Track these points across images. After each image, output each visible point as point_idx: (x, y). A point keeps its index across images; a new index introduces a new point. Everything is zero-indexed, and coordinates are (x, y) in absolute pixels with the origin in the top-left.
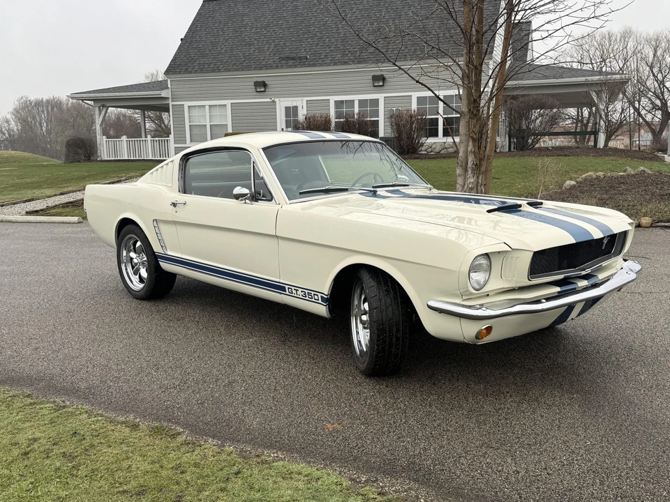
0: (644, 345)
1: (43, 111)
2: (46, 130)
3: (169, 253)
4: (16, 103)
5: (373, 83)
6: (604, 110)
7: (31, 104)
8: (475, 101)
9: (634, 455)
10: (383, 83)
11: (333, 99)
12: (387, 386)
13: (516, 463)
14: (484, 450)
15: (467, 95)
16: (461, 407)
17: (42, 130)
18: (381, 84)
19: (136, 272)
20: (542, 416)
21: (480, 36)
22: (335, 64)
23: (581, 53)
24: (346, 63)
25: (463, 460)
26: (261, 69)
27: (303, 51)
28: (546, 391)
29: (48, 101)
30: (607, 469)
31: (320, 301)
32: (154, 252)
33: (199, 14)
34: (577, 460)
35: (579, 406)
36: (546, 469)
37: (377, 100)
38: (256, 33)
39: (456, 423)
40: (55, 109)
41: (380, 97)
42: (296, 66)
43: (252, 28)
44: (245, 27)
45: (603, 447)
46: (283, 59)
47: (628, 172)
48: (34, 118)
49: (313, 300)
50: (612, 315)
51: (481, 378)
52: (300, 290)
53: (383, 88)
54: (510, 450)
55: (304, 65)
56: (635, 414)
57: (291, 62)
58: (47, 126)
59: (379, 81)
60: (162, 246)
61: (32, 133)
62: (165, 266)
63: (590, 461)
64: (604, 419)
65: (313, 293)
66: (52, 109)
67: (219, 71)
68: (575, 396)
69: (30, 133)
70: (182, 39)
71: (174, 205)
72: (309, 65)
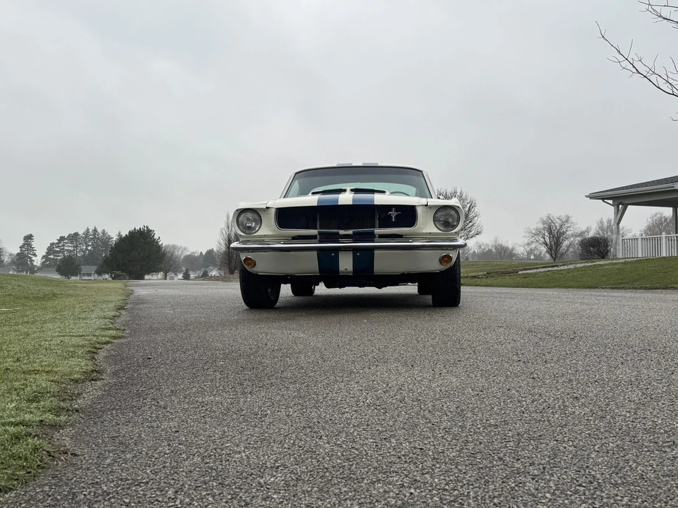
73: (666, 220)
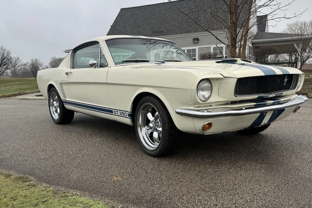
0: (309, 142)
3: (67, 99)
4: (51, 59)
5: (194, 42)
6: (300, 51)
8: (234, 39)
9: (295, 197)
10: (198, 41)
12: (158, 160)
13: (217, 200)
14: (200, 192)
15: (231, 37)
16: (195, 170)
18: (197, 42)
20: (241, 175)
21: (236, 8)
22: (176, 34)
23: (291, 31)
24: (181, 33)
25: (185, 198)
27: (163, 28)
28: (247, 163)
30: (275, 205)
31: (127, 117)
32: (62, 100)
33: (119, 15)
34: (256, 199)
35: (265, 170)
36: (235, 204)
37: (195, 49)
38: (143, 22)
39: (189, 178)
41: (197, 48)
42: (159, 35)
43: (141, 20)
44: (138, 19)
45: (275, 192)
46: (154, 32)
47: (311, 77)
49: (125, 116)
50: (293, 130)
51: (212, 157)
52: (119, 111)
53: (198, 44)
54: (216, 193)
55: (163, 35)
56: (299, 175)
57: (157, 34)
59: (196, 41)
60: (64, 96)
62: (68, 107)
63: (265, 200)
64: (279, 177)
65: (124, 112)
68: (264, 165)
70: (111, 26)
71: (67, 74)
72: (165, 35)
73: (57, 60)
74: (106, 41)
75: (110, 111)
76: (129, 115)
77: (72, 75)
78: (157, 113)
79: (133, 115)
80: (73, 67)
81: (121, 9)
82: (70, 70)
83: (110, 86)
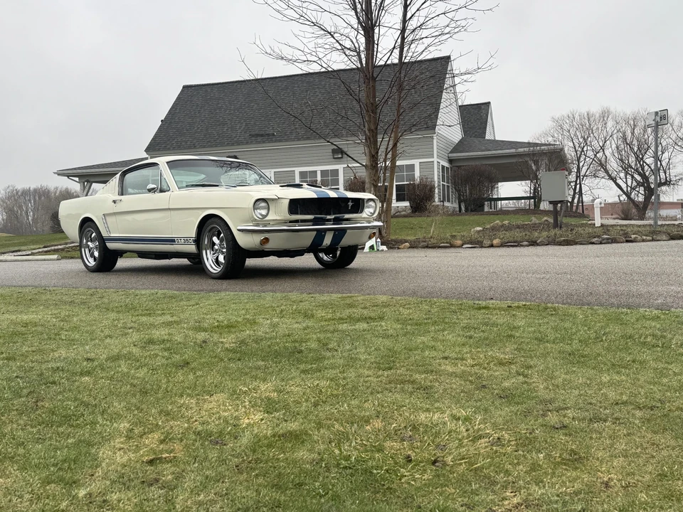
1: (30, 200)
2: (32, 220)
3: (112, 235)
4: (3, 192)
5: (333, 156)
7: (17, 193)
10: (342, 155)
11: (298, 170)
17: (28, 219)
18: (340, 156)
19: (92, 255)
22: (299, 140)
24: (308, 139)
26: (233, 145)
27: (271, 129)
29: (35, 190)
31: (192, 243)
32: (103, 238)
33: (178, 98)
37: (337, 170)
38: (229, 114)
40: (43, 198)
41: (340, 167)
42: (264, 142)
43: (226, 110)
44: (220, 109)
46: (253, 136)
47: (533, 222)
48: (20, 207)
52: (182, 239)
53: (342, 160)
55: (271, 141)
57: (259, 139)
58: (34, 215)
59: (338, 154)
60: (108, 232)
61: (18, 222)
62: (110, 245)
65: (189, 239)
66: (40, 198)
67: (195, 147)
69: (16, 223)
70: (162, 121)
71: (114, 202)
72: (276, 141)
74: (167, 163)
75: (172, 241)
76: (195, 241)
77: (122, 203)
78: (222, 235)
79: (198, 241)
80: (122, 193)
81: (184, 87)
82: (118, 198)
83: (172, 212)
